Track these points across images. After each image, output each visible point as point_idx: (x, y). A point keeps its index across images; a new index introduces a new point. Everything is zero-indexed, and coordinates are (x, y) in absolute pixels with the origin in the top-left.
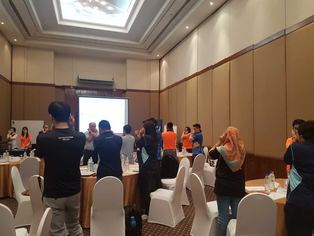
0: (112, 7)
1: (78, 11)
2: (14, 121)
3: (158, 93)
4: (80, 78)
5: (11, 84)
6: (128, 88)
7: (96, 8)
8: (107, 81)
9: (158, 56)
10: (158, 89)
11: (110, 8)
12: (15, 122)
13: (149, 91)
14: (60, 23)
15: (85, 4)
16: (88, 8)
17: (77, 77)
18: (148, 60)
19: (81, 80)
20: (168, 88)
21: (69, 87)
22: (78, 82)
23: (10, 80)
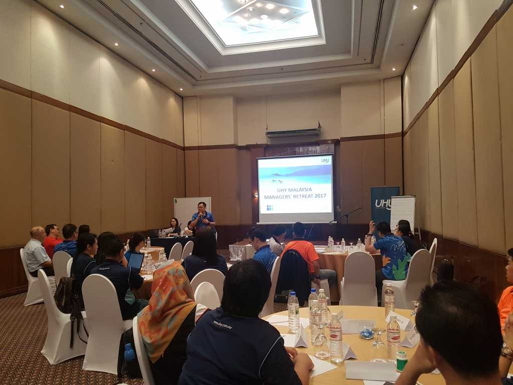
0: (287, 8)
1: (244, 29)
2: (176, 199)
3: (401, 138)
5: (184, 150)
7: (265, 17)
9: (394, 70)
10: (400, 131)
11: (284, 11)
12: (178, 199)
13: (383, 137)
14: (224, 53)
15: (246, 15)
16: (255, 21)
17: (266, 129)
18: (380, 81)
23: (182, 145)
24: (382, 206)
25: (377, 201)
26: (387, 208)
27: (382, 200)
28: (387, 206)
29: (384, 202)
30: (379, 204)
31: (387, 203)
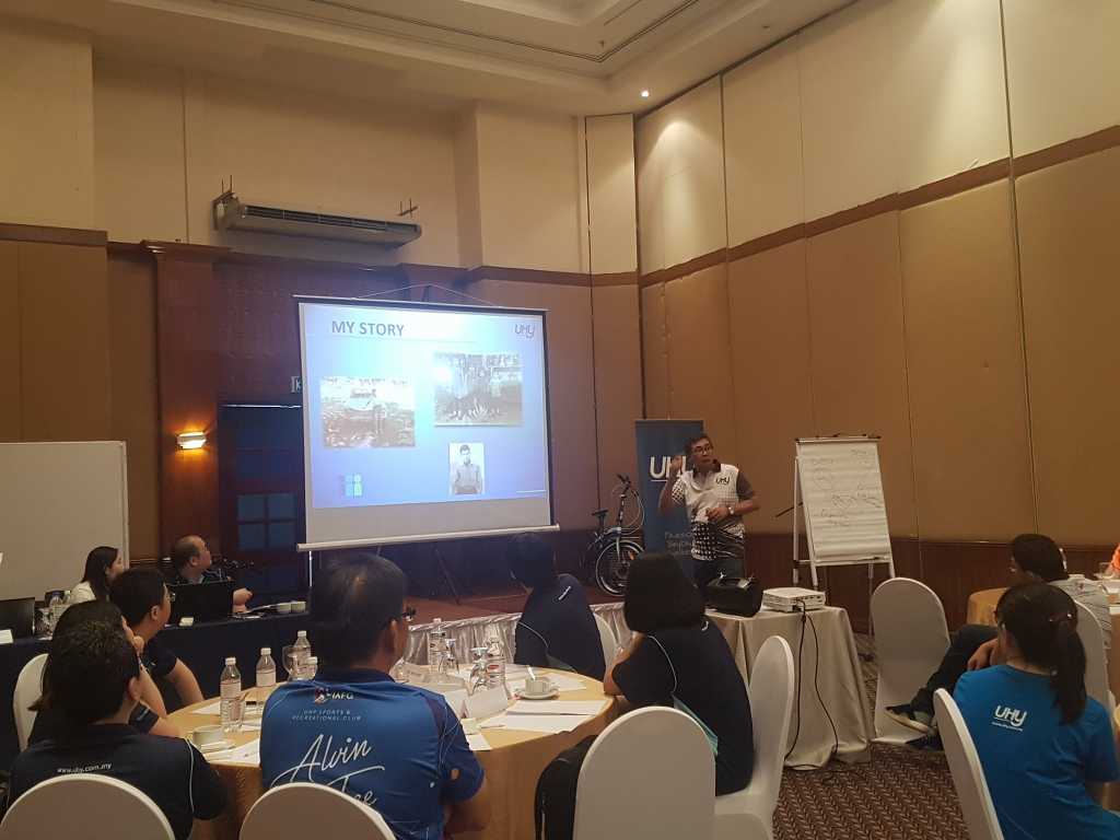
3: (635, 287)
6: (485, 264)
9: (645, 94)
10: (633, 268)
13: (589, 280)
18: (575, 118)
20: (722, 257)
25: (653, 459)
27: (664, 458)
30: (658, 470)
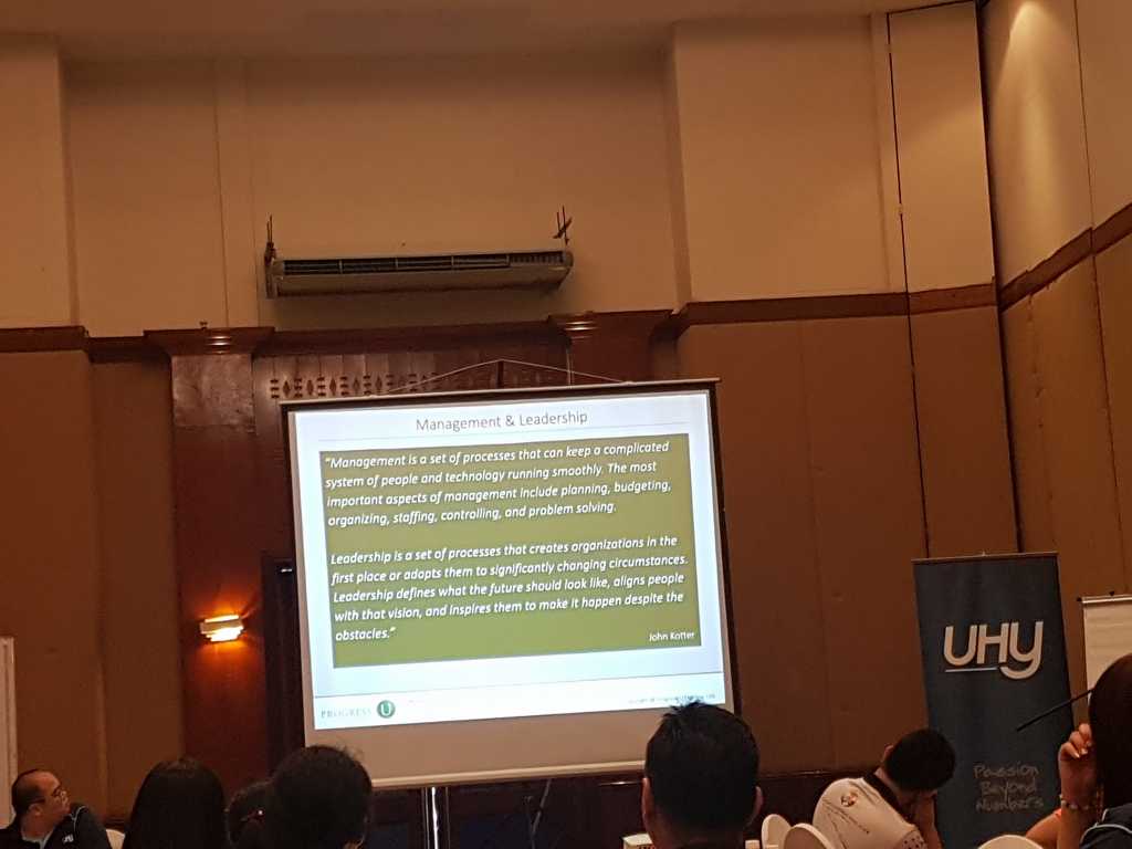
4: (284, 253)
8: (515, 257)
17: (263, 246)
19: (294, 267)
20: (1085, 247)
21: (195, 342)
22: (269, 289)
24: (981, 660)
25: (949, 631)
26: (1005, 670)
27: (973, 628)
28: (1003, 658)
29: (986, 640)
30: (960, 650)
31: (1001, 639)
